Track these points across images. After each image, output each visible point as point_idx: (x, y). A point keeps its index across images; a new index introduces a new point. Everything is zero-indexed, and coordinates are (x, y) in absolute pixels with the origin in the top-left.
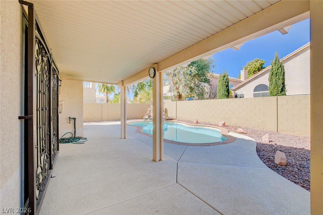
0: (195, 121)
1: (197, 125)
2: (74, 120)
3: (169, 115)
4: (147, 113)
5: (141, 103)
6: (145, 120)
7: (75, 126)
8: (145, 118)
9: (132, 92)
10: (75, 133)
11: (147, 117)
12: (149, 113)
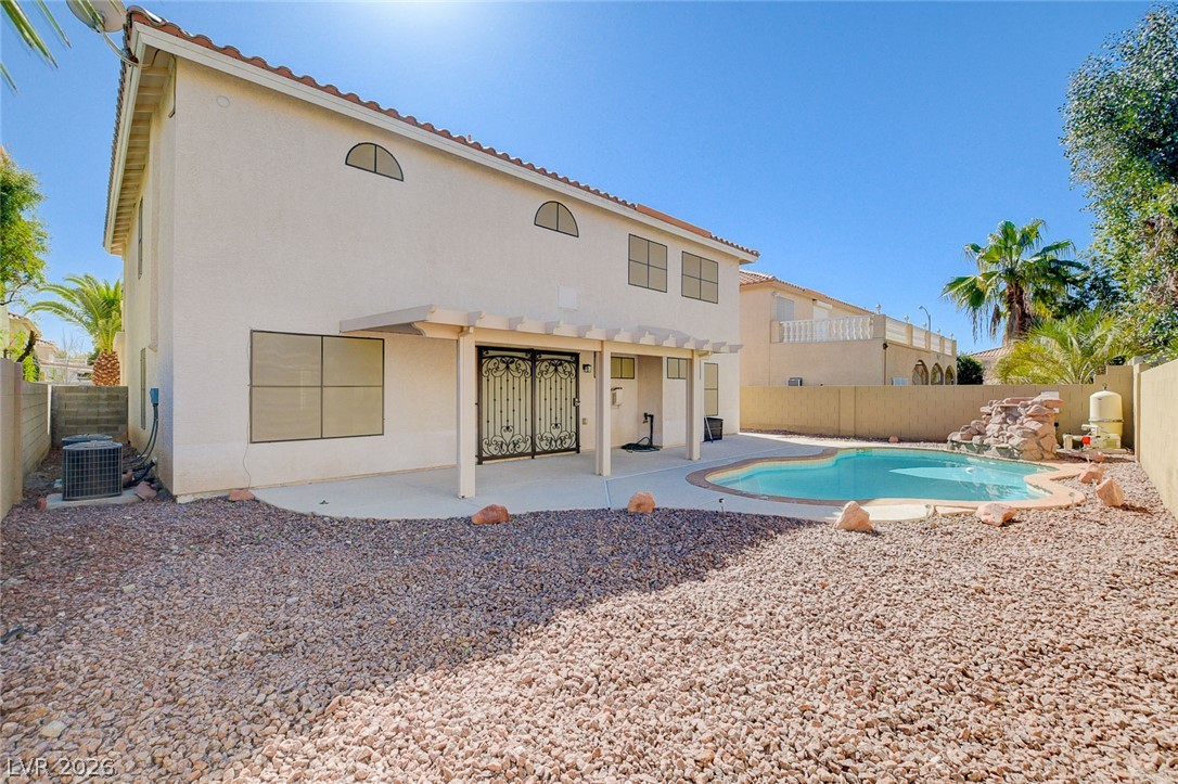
6: (952, 449)
7: (652, 428)
8: (952, 442)
11: (959, 436)
12: (984, 422)
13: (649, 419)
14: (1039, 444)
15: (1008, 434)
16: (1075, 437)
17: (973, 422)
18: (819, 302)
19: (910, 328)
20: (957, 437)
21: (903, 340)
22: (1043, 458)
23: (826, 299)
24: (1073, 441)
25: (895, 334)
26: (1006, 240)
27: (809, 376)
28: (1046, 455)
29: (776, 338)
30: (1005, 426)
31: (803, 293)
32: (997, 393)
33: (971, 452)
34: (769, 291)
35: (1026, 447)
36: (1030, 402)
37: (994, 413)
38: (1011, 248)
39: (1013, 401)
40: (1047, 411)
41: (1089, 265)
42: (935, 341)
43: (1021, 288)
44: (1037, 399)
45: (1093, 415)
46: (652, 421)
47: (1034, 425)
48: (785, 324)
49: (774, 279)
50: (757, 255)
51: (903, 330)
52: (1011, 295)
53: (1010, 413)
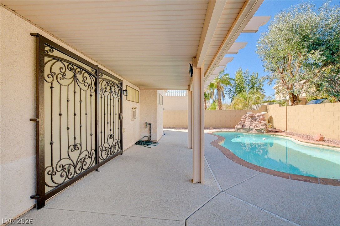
0: (317, 137)
1: (319, 144)
2: (149, 125)
3: (275, 126)
4: (240, 121)
5: (235, 109)
6: (237, 130)
7: (150, 131)
8: (237, 128)
9: (229, 97)
10: (150, 138)
11: (239, 126)
33: (245, 131)
37: (247, 118)
39: (250, 115)
46: (150, 127)
53: (253, 119)
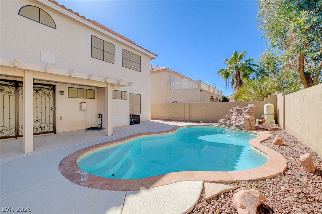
6: (220, 125)
7: (101, 120)
12: (230, 115)
13: (100, 116)
14: (250, 124)
15: (239, 120)
16: (260, 120)
17: (227, 115)
18: (183, 78)
19: (209, 86)
20: (221, 121)
21: (207, 89)
22: (251, 129)
23: (186, 78)
24: (259, 122)
25: (204, 87)
26: (235, 57)
27: (179, 100)
28: (253, 128)
29: (169, 88)
30: (237, 117)
31: (178, 74)
32: (234, 105)
33: (226, 127)
34: (167, 73)
35: (246, 125)
36: (246, 108)
37: (234, 112)
38: (237, 60)
39: (240, 107)
40: (252, 111)
41: (259, 65)
42: (216, 91)
43: (239, 73)
44: (248, 107)
45: (265, 112)
46: (102, 117)
47: (248, 116)
48: (171, 83)
49: (168, 69)
50: (157, 56)
51: (207, 87)
52: (237, 75)
53: (239, 112)
